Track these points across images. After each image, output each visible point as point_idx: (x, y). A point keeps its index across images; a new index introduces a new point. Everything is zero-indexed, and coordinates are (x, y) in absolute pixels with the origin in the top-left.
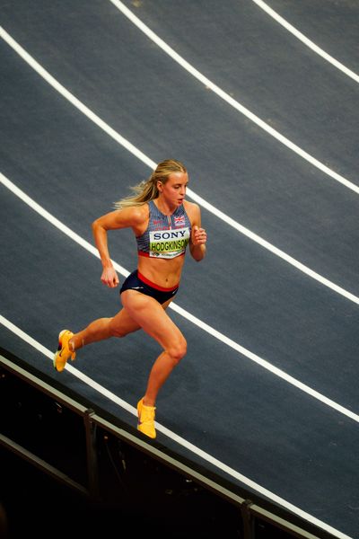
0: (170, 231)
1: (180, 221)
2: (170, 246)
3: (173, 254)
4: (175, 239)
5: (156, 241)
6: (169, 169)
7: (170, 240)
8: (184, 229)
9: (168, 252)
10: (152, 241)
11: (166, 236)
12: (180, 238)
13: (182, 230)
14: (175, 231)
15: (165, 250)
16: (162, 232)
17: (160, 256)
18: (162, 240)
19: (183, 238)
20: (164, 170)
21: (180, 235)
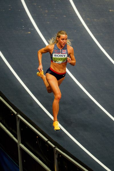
0: (60, 54)
1: (64, 51)
2: (60, 59)
4: (62, 57)
6: (61, 33)
7: (60, 57)
8: (65, 54)
9: (59, 61)
10: (54, 57)
11: (58, 56)
12: (63, 57)
13: (64, 54)
14: (62, 55)
15: (58, 60)
16: (57, 54)
17: (56, 62)
19: (65, 57)
20: (59, 34)
21: (63, 56)
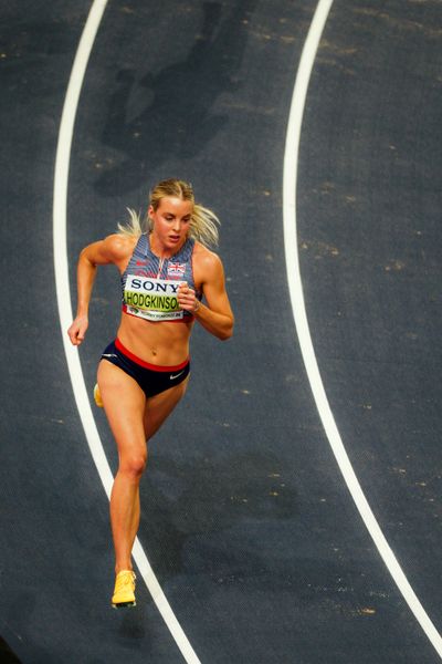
0: (155, 281)
1: (177, 270)
2: (153, 302)
3: (155, 314)
4: (161, 293)
5: (134, 290)
6: (165, 189)
7: (153, 293)
8: (180, 283)
9: (149, 310)
10: (129, 288)
11: (149, 286)
12: (169, 293)
13: (175, 283)
14: (162, 282)
15: (144, 307)
16: (143, 279)
17: (139, 314)
18: (141, 291)
19: (174, 295)
20: (159, 191)
21: (169, 289)
